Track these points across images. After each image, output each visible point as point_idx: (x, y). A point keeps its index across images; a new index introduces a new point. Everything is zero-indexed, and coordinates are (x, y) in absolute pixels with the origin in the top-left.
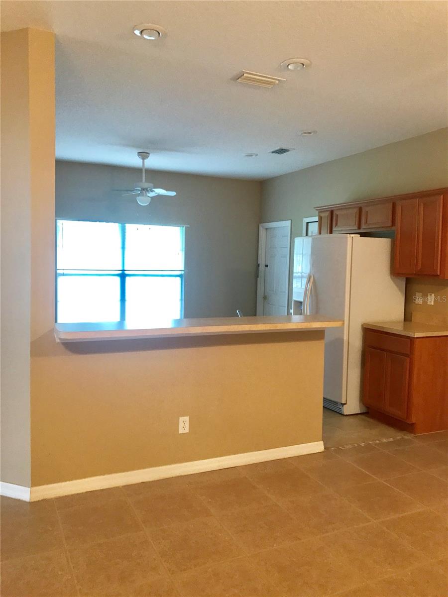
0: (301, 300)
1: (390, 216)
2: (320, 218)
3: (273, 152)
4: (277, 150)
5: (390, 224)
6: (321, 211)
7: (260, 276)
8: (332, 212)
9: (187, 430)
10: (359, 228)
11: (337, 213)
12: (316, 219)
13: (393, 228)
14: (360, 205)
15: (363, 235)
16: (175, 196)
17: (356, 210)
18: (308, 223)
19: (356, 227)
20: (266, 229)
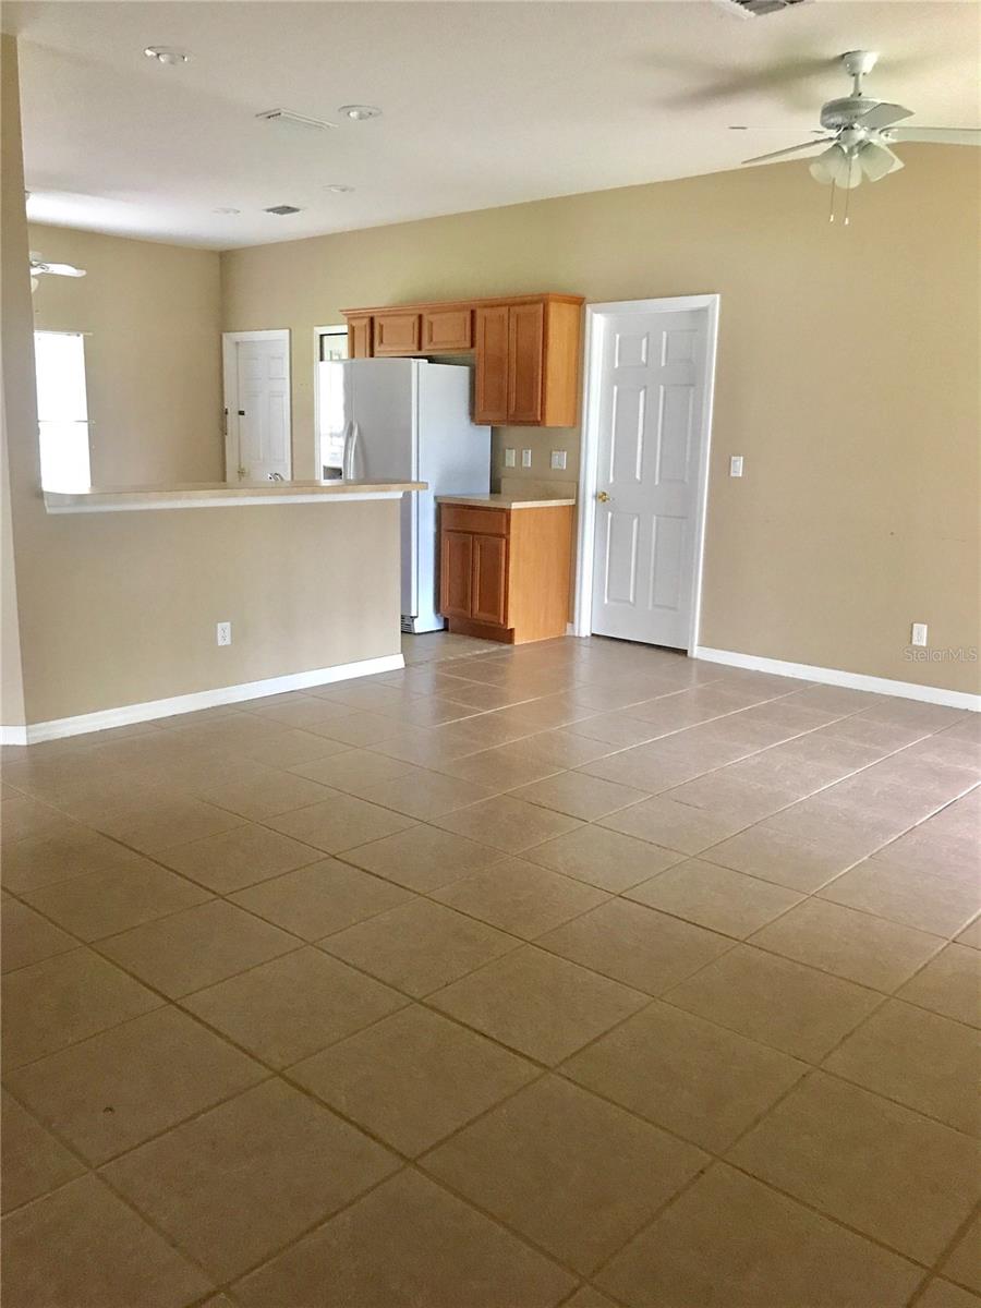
0: (339, 465)
1: (468, 333)
2: (352, 329)
3: (269, 210)
4: (279, 208)
5: (468, 344)
6: (352, 317)
7: (229, 432)
8: (372, 320)
9: (228, 641)
10: (420, 348)
11: (382, 323)
12: (345, 329)
13: (472, 351)
14: (420, 312)
15: (431, 360)
16: (83, 277)
17: (414, 319)
18: (322, 336)
19: (415, 347)
20: (237, 343)
